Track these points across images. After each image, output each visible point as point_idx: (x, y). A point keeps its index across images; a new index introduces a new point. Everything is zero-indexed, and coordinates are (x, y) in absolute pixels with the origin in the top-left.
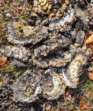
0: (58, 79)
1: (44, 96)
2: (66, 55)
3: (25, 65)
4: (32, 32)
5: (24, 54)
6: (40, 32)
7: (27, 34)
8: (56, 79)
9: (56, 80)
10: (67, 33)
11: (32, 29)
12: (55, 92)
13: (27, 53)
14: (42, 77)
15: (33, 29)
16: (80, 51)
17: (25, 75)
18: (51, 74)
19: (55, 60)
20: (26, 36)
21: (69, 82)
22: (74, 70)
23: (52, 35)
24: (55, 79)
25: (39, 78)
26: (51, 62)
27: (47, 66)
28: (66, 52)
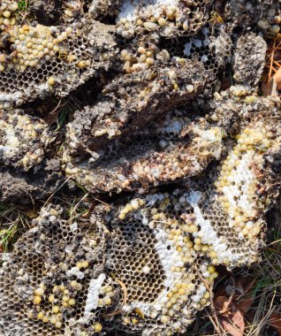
0: (180, 239)
1: (126, 320)
2: (200, 132)
3: (31, 187)
4: (50, 45)
5: (26, 137)
6: (83, 46)
7: (32, 56)
8: (169, 242)
9: (169, 248)
10: (193, 45)
11: (49, 34)
12: (173, 300)
13: (39, 133)
14: (108, 238)
15: (54, 35)
16: (255, 107)
17: (35, 230)
18: (145, 221)
19: (158, 159)
20: (27, 63)
21: (224, 246)
22: (240, 188)
23: (135, 55)
24: (164, 242)
25: (98, 241)
26: (141, 168)
27: (123, 185)
28: (197, 122)
